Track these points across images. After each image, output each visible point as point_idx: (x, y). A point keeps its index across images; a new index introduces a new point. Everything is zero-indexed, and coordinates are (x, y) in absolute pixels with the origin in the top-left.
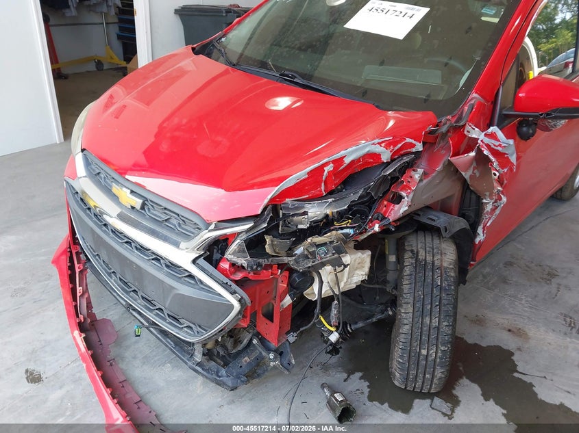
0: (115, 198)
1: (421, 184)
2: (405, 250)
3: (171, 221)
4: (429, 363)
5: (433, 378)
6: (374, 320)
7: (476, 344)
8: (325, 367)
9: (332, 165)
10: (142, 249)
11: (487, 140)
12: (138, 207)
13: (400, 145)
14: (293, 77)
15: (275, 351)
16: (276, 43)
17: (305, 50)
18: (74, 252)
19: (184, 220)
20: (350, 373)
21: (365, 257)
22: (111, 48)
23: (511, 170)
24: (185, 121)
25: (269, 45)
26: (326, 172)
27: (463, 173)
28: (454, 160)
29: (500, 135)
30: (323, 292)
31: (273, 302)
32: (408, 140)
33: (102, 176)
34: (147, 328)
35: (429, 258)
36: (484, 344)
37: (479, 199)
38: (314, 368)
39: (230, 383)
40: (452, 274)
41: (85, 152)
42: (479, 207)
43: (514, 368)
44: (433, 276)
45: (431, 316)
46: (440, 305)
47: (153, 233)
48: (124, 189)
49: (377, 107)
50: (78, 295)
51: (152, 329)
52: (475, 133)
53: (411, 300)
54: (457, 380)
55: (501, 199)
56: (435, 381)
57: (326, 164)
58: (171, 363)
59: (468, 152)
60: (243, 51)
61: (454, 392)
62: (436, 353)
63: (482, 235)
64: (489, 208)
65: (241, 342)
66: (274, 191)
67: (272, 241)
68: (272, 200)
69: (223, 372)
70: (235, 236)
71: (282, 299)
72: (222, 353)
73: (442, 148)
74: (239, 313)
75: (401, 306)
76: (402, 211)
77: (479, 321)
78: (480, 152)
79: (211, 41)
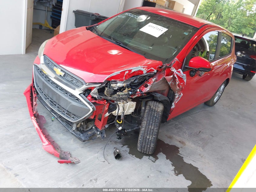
0: (54, 72)
1: (154, 83)
2: (147, 105)
3: (73, 81)
4: (149, 141)
5: (150, 147)
6: (135, 129)
7: (167, 144)
8: (116, 142)
9: (128, 71)
10: (62, 89)
11: (177, 73)
12: (62, 75)
13: (149, 69)
14: (120, 43)
15: (100, 132)
16: (116, 31)
17: (125, 36)
18: (33, 90)
19: (78, 81)
20: (124, 145)
21: (134, 104)
22: (47, 21)
23: (184, 84)
24: (82, 51)
25: (113, 31)
26: (126, 74)
27: (168, 82)
28: (166, 77)
29: (181, 72)
30: (119, 113)
31: (102, 114)
32: (152, 68)
33: (50, 64)
34: (56, 118)
35: (154, 108)
36: (170, 144)
37: (174, 93)
38: (112, 142)
39: (83, 138)
40: (160, 114)
41: (45, 56)
42: (174, 96)
43: (178, 152)
44: (154, 113)
45: (152, 125)
46: (155, 122)
47: (66, 84)
48: (59, 69)
49: (145, 57)
50: (34, 104)
51: (58, 119)
52: (174, 70)
53: (146, 120)
54: (159, 153)
55: (181, 94)
56: (151, 148)
57: (126, 71)
58: (63, 133)
59: (171, 76)
60: (103, 31)
61: (157, 156)
62: (152, 138)
63: (174, 106)
64: (177, 97)
65: (88, 128)
66: (108, 76)
67: (107, 90)
68: (108, 79)
69: (82, 135)
70: (94, 88)
71: (105, 114)
72: (82, 129)
73: (163, 73)
74: (92, 113)
75: (143, 122)
76: (147, 90)
77: (170, 138)
78: (174, 76)
79: (93, 26)
